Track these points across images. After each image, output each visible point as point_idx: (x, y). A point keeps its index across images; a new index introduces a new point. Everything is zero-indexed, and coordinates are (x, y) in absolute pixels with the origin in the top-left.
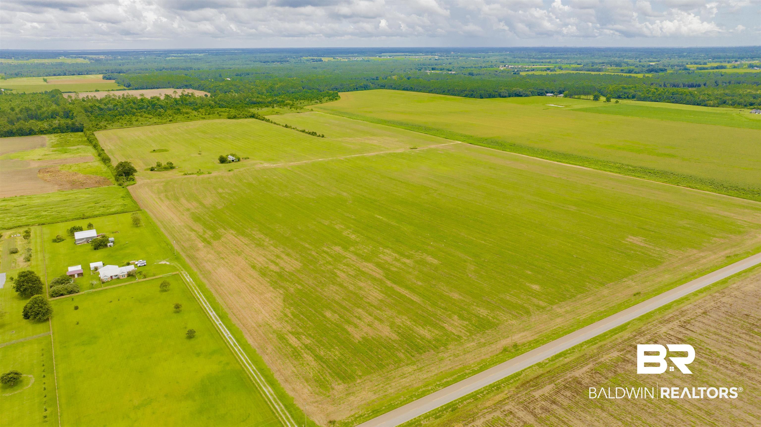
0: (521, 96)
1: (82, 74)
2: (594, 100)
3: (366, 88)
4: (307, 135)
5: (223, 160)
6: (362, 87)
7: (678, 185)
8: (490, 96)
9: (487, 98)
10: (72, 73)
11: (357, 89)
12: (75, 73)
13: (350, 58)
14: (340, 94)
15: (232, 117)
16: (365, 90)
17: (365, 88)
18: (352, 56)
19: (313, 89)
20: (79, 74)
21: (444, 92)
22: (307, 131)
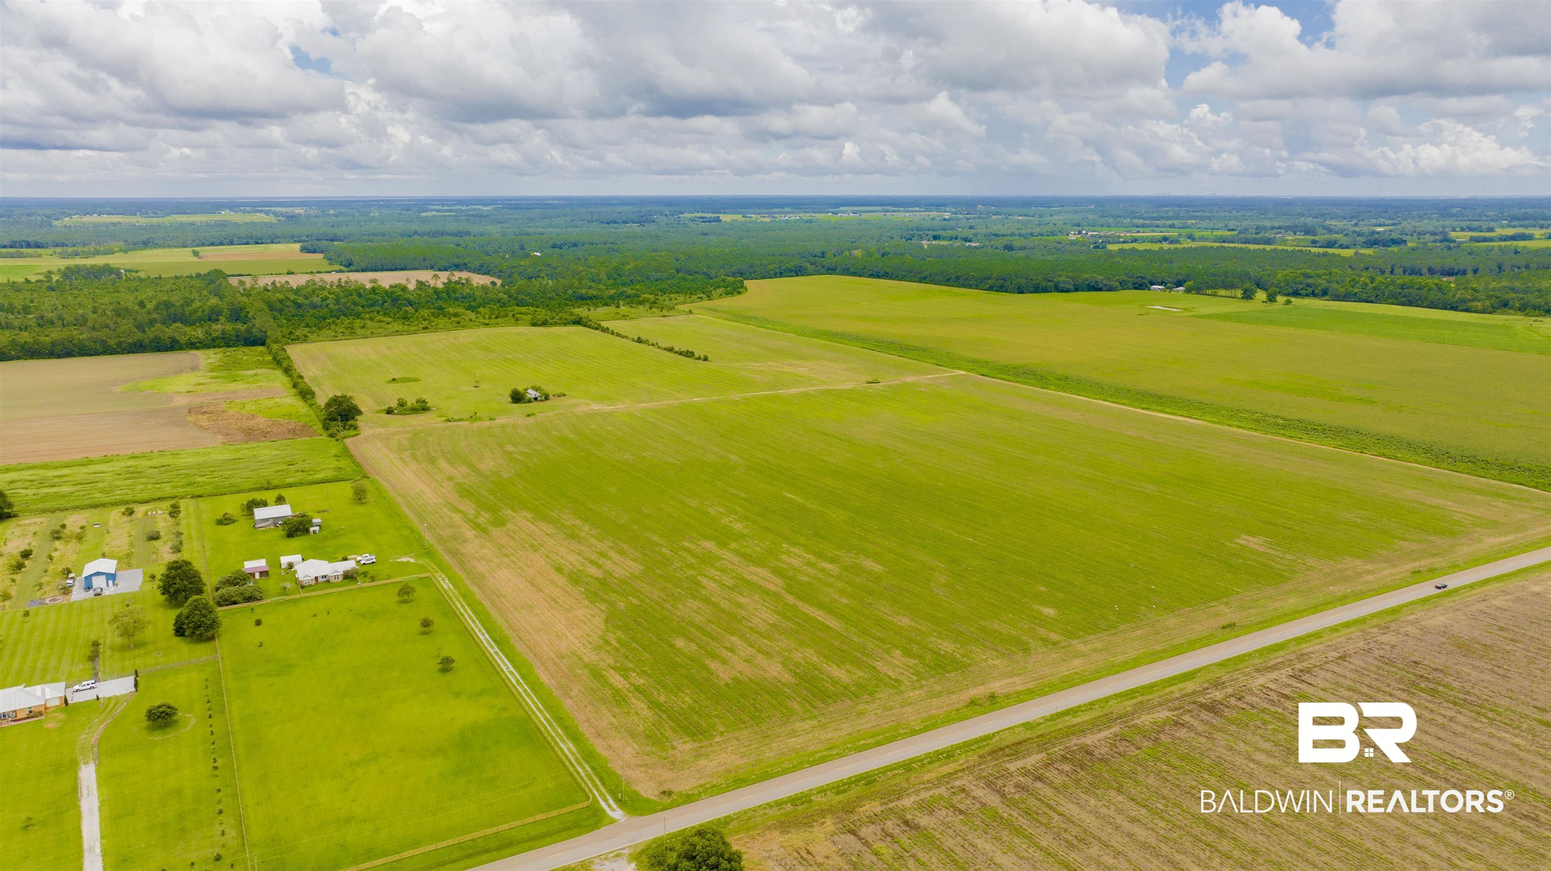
0: (1100, 290)
1: (262, 243)
2: (1242, 298)
3: (798, 272)
4: (677, 355)
5: (517, 398)
6: (791, 271)
7: (1362, 452)
8: (1038, 289)
9: (1031, 292)
10: (245, 241)
11: (780, 274)
12: (250, 241)
13: (776, 216)
14: (747, 283)
15: (539, 322)
16: (797, 276)
17: (796, 272)
18: (781, 213)
19: (697, 272)
20: (257, 243)
21: (948, 280)
22: (676, 349)
